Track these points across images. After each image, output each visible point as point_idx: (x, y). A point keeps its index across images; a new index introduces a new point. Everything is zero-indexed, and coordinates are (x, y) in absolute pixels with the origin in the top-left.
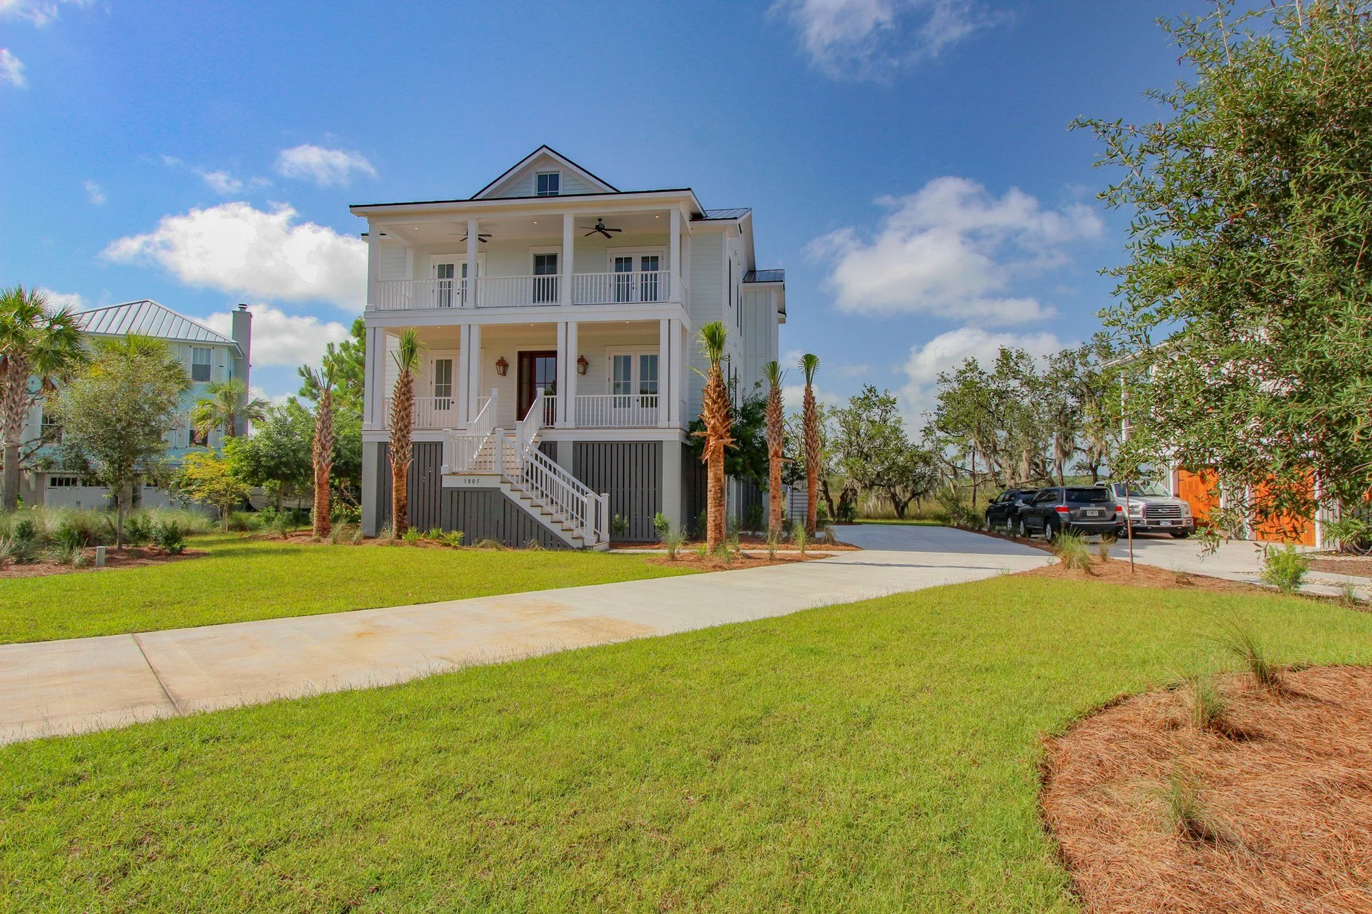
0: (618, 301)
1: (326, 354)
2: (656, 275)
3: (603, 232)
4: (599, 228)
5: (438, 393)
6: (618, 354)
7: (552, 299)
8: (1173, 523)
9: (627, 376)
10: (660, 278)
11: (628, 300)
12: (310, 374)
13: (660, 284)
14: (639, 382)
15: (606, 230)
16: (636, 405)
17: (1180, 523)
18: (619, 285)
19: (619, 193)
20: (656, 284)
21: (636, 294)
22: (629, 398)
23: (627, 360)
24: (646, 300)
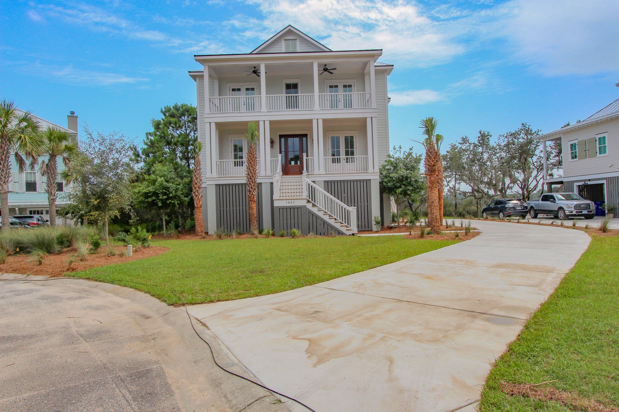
0: (332, 108)
1: (145, 139)
2: (351, 95)
3: (328, 72)
4: (326, 70)
5: (236, 157)
6: (333, 136)
7: (296, 107)
8: (588, 212)
9: (338, 147)
10: (354, 97)
11: (337, 108)
12: (136, 149)
13: (354, 99)
14: (344, 150)
15: (329, 70)
16: (343, 161)
17: (591, 211)
18: (332, 100)
19: (331, 51)
20: (351, 99)
21: (341, 105)
22: (340, 158)
23: (338, 138)
24: (346, 107)
